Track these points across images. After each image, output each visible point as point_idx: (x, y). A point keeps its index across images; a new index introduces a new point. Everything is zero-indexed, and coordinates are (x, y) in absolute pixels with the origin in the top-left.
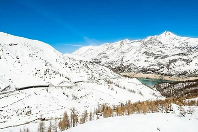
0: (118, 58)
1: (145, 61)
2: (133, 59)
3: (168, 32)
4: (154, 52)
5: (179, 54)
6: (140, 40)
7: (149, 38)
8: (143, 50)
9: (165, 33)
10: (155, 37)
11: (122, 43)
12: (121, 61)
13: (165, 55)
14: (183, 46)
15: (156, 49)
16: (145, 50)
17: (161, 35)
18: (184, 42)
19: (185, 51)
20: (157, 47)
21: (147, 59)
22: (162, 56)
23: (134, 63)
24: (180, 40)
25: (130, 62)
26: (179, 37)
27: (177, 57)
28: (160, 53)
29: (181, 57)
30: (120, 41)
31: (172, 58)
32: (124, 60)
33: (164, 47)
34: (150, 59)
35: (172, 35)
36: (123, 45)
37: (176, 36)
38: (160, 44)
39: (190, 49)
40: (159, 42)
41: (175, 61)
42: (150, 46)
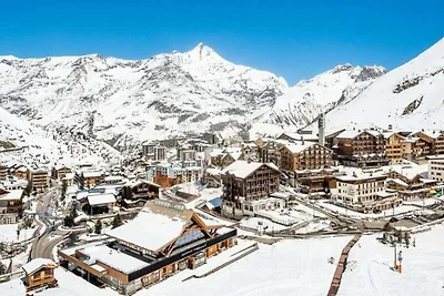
0: (78, 118)
1: (157, 128)
2: (125, 121)
3: (206, 48)
4: (176, 104)
5: (229, 112)
6: (134, 62)
7: (160, 59)
8: (149, 97)
9: (198, 48)
10: (175, 56)
11: (78, 66)
12: (87, 128)
13: (201, 112)
14: (238, 87)
15: (180, 96)
16: (155, 97)
17: (190, 53)
18: (239, 78)
19: (240, 104)
20: (183, 90)
21: (160, 123)
22: (195, 116)
23: (129, 133)
24: (232, 74)
25: (116, 131)
26: (228, 65)
27: (225, 118)
28: (190, 108)
29: (233, 117)
30: (74, 59)
31: (216, 120)
32: (96, 124)
33: (197, 90)
34: (168, 123)
35: (216, 58)
36: (83, 74)
37: (225, 62)
38: (189, 81)
39: (252, 98)
40: (188, 76)
41: (221, 126)
42: (164, 85)
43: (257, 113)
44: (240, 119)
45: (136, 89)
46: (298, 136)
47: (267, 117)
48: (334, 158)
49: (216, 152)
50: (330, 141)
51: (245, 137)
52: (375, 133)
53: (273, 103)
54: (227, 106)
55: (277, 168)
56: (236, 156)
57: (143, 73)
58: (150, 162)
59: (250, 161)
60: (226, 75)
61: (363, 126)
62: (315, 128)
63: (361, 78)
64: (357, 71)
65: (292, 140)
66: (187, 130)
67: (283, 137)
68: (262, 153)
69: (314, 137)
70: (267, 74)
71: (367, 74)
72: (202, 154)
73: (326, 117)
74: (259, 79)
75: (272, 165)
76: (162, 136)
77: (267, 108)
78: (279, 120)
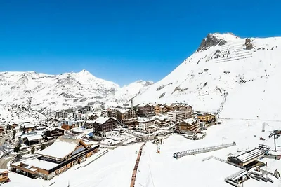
0: (22, 100)
1: (63, 104)
2: (47, 102)
3: (86, 72)
4: (73, 94)
5: (96, 97)
6: (52, 76)
7: (65, 75)
8: (60, 91)
9: (83, 71)
10: (73, 75)
11: (23, 76)
12: (28, 105)
13: (84, 97)
14: (100, 88)
15: (74, 91)
16: (63, 91)
17: (79, 73)
18: (100, 84)
19: (100, 94)
20: (76, 88)
21: (65, 102)
22: (81, 99)
23: (49, 107)
24: (97, 82)
25: (43, 106)
26: (96, 79)
27: (94, 100)
28: (79, 96)
29: (98, 99)
30: (22, 73)
31: (90, 101)
32: (32, 103)
33: (82, 88)
34: (68, 102)
35: (90, 76)
36: (26, 80)
37: (94, 77)
38: (78, 85)
39: (106, 92)
40: (78, 83)
41: (92, 103)
42: (67, 86)
43: (108, 98)
44: (101, 100)
45: (54, 87)
46: (124, 107)
47: (111, 99)
48: (137, 114)
49: (91, 114)
50: (135, 108)
51: (103, 108)
52: (151, 105)
53: (114, 94)
54: (95, 95)
56: (99, 115)
57: (57, 81)
58: (60, 119)
59: (105, 117)
60: (95, 83)
61: (147, 102)
62: (130, 103)
63: (146, 85)
64: (144, 83)
65: (121, 108)
66: (78, 105)
67: (118, 107)
68: (109, 113)
69: (129, 106)
70: (111, 83)
71: (148, 84)
72: (84, 115)
73: (134, 99)
74: (108, 84)
75: (114, 118)
76: (66, 108)
77: (112, 96)
78: (116, 101)
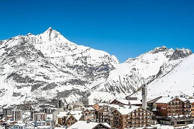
1: (15, 95)
3: (54, 32)
4: (31, 76)
5: (72, 82)
8: (8, 69)
10: (31, 38)
13: (50, 82)
15: (34, 69)
16: (13, 70)
18: (80, 56)
20: (35, 64)
21: (17, 91)
24: (75, 52)
26: (73, 45)
27: (69, 87)
28: (41, 79)
29: (75, 87)
31: (62, 89)
33: (47, 64)
34: (23, 91)
35: (62, 39)
38: (40, 58)
39: (91, 71)
40: (40, 53)
41: (66, 94)
42: (21, 60)
43: (95, 83)
44: (82, 88)
46: (126, 102)
47: (102, 87)
48: (153, 118)
49: (62, 114)
50: (151, 105)
51: (86, 103)
52: (183, 99)
53: (107, 75)
54: (71, 77)
55: (110, 127)
56: (77, 117)
57: (3, 51)
58: (9, 122)
59: (89, 121)
60: (71, 53)
61: (175, 94)
62: (139, 95)
63: (174, 57)
64: (171, 52)
65: (122, 105)
66: (39, 96)
67: (115, 102)
68: (98, 114)
69: (138, 102)
70: (103, 53)
71: (178, 55)
72: (51, 116)
73: (148, 87)
74: (96, 56)
75: (106, 124)
76: (19, 101)
77: (103, 80)
78: (111, 89)
